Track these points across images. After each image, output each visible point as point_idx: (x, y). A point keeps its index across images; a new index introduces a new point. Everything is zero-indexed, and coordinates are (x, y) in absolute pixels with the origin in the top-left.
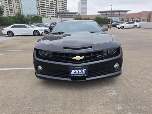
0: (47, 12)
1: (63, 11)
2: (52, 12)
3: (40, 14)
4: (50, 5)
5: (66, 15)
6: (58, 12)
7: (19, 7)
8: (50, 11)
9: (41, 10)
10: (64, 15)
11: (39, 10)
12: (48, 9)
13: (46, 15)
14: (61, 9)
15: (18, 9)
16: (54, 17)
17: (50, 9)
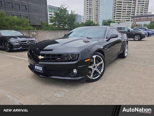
0: (122, 17)
1: (142, 13)
2: (127, 16)
3: (114, 19)
4: (127, 8)
5: (141, 18)
6: (136, 15)
7: (97, 13)
8: (126, 15)
9: (116, 15)
10: (139, 18)
11: (115, 14)
12: (124, 13)
13: (121, 19)
14: (139, 11)
15: (96, 15)
16: (129, 21)
17: (126, 13)
